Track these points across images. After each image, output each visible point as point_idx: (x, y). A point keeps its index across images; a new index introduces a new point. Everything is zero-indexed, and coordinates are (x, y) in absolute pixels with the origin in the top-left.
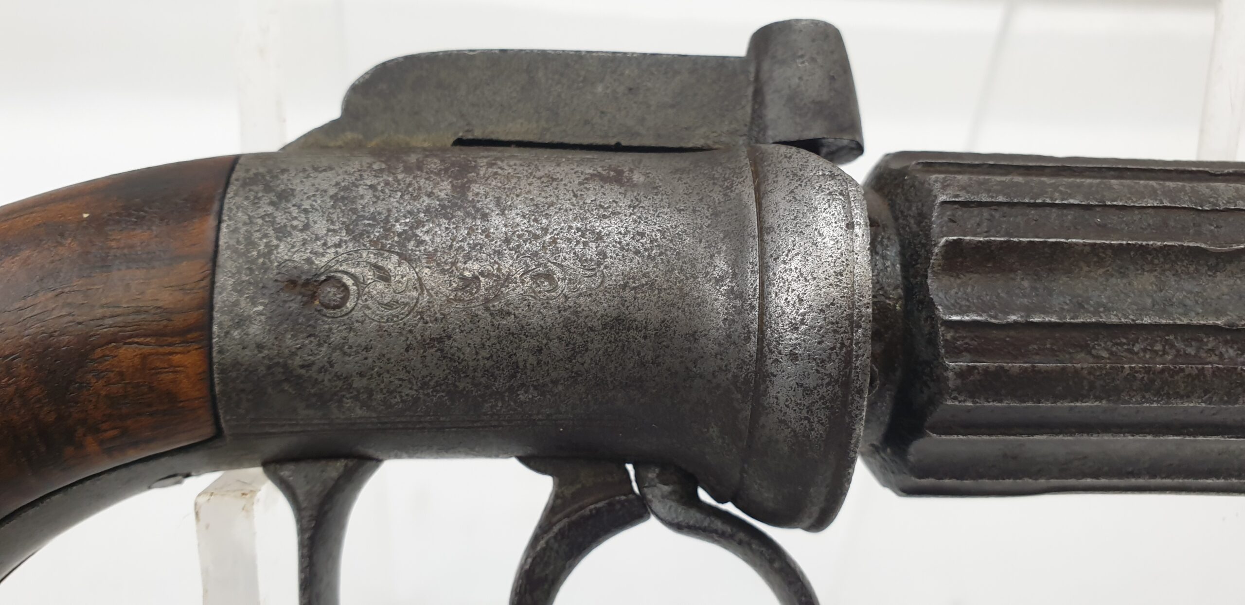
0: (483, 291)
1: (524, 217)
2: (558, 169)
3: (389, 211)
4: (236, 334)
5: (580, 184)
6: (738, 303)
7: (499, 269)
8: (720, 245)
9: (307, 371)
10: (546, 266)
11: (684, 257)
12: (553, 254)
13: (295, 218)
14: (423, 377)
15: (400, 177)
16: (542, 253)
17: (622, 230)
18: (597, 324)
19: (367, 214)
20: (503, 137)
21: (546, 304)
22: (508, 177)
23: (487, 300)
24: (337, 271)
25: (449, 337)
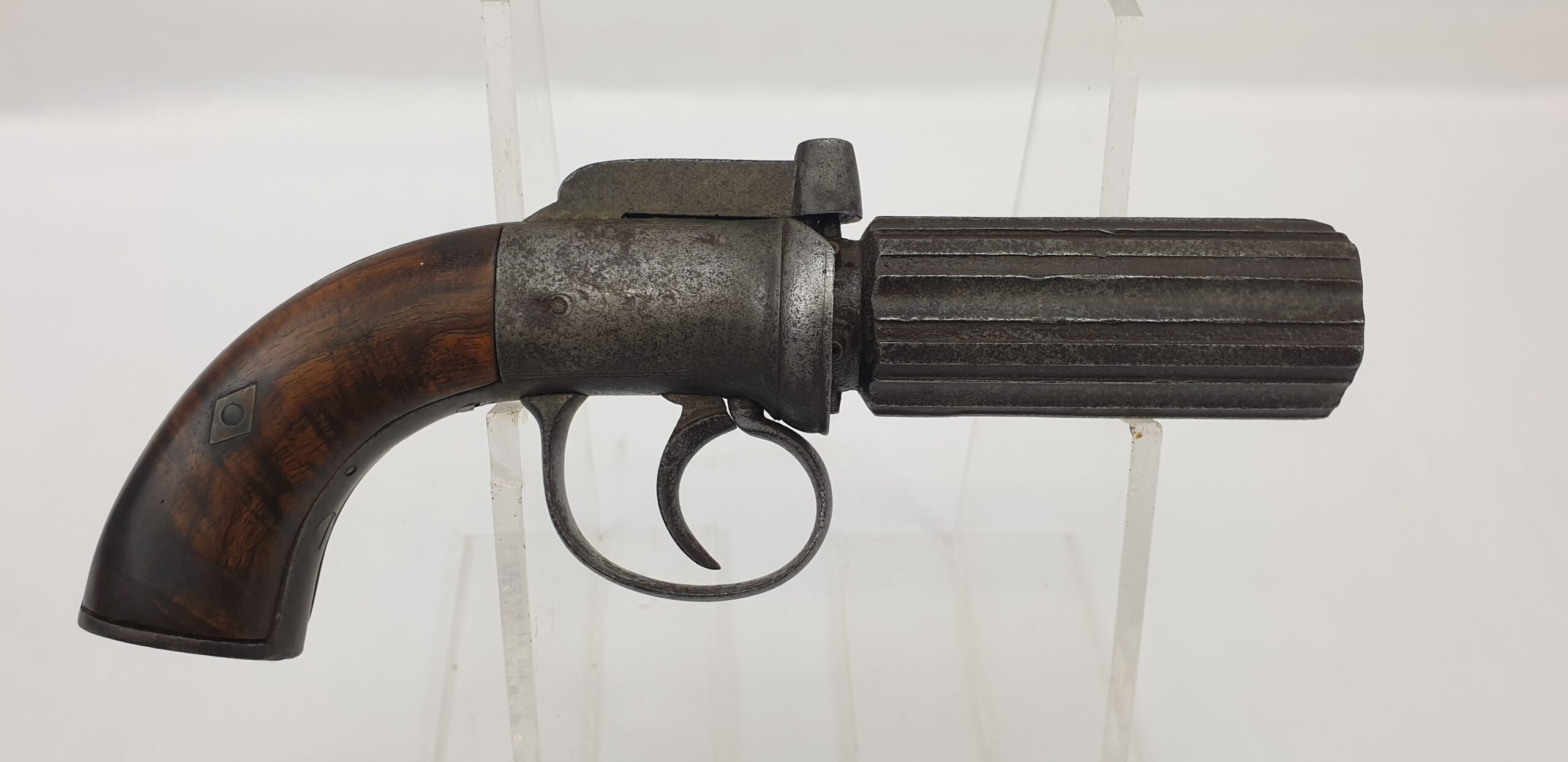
0: (637, 305)
1: (659, 264)
2: (679, 235)
3: (587, 261)
4: (508, 327)
5: (690, 244)
6: (770, 311)
7: (645, 293)
8: (763, 280)
9: (547, 347)
10: (670, 291)
11: (744, 286)
12: (674, 284)
13: (537, 265)
14: (607, 350)
15: (593, 241)
16: (668, 284)
17: (712, 271)
18: (698, 322)
19: (575, 263)
20: (650, 213)
21: (671, 312)
22: (651, 240)
23: (639, 309)
24: (561, 294)
25: (620, 329)
